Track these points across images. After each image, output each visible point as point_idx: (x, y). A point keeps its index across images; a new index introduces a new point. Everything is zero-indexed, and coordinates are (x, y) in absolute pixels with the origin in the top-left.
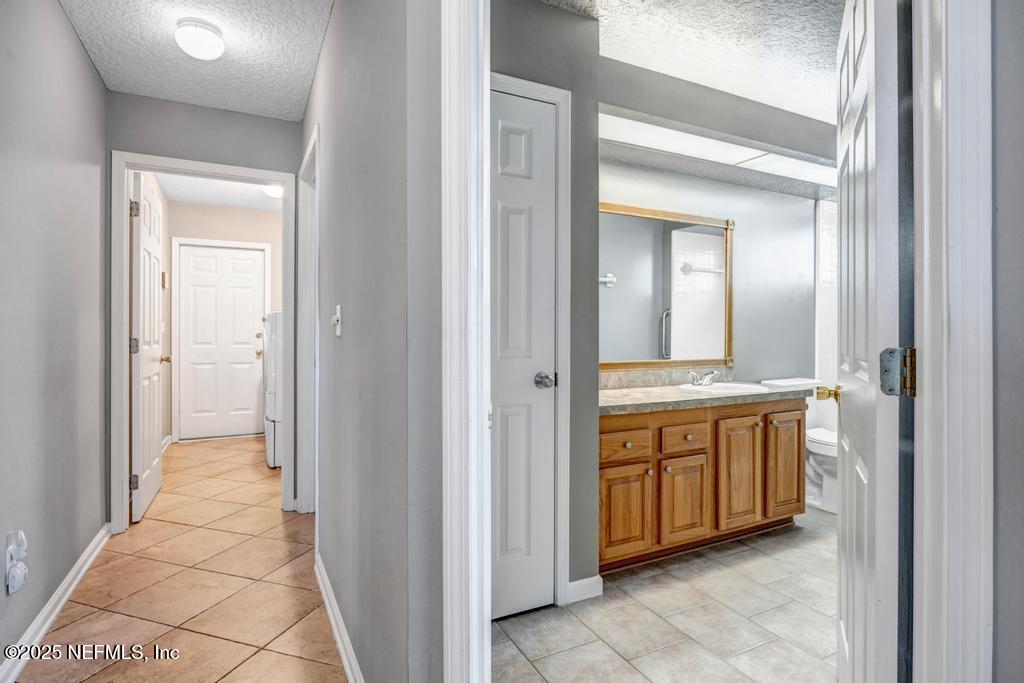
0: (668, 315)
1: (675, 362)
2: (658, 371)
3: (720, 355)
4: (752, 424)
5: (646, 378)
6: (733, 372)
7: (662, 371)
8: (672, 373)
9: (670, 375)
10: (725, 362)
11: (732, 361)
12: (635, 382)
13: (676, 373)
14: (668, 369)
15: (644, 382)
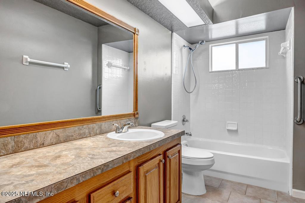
0: (100, 88)
1: (104, 117)
2: (91, 126)
3: (131, 111)
4: (158, 162)
5: (82, 132)
6: (138, 120)
7: (95, 125)
8: (101, 125)
9: (100, 127)
10: (134, 115)
11: (138, 114)
12: (72, 136)
13: (105, 125)
14: (99, 123)
15: (80, 134)
